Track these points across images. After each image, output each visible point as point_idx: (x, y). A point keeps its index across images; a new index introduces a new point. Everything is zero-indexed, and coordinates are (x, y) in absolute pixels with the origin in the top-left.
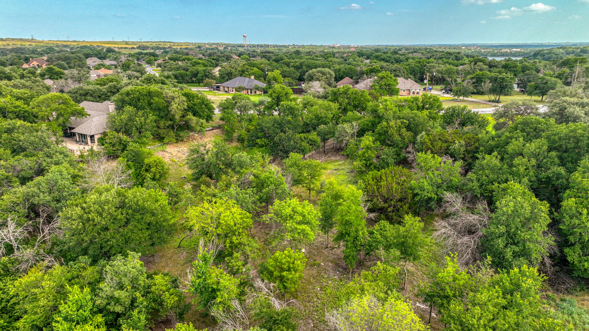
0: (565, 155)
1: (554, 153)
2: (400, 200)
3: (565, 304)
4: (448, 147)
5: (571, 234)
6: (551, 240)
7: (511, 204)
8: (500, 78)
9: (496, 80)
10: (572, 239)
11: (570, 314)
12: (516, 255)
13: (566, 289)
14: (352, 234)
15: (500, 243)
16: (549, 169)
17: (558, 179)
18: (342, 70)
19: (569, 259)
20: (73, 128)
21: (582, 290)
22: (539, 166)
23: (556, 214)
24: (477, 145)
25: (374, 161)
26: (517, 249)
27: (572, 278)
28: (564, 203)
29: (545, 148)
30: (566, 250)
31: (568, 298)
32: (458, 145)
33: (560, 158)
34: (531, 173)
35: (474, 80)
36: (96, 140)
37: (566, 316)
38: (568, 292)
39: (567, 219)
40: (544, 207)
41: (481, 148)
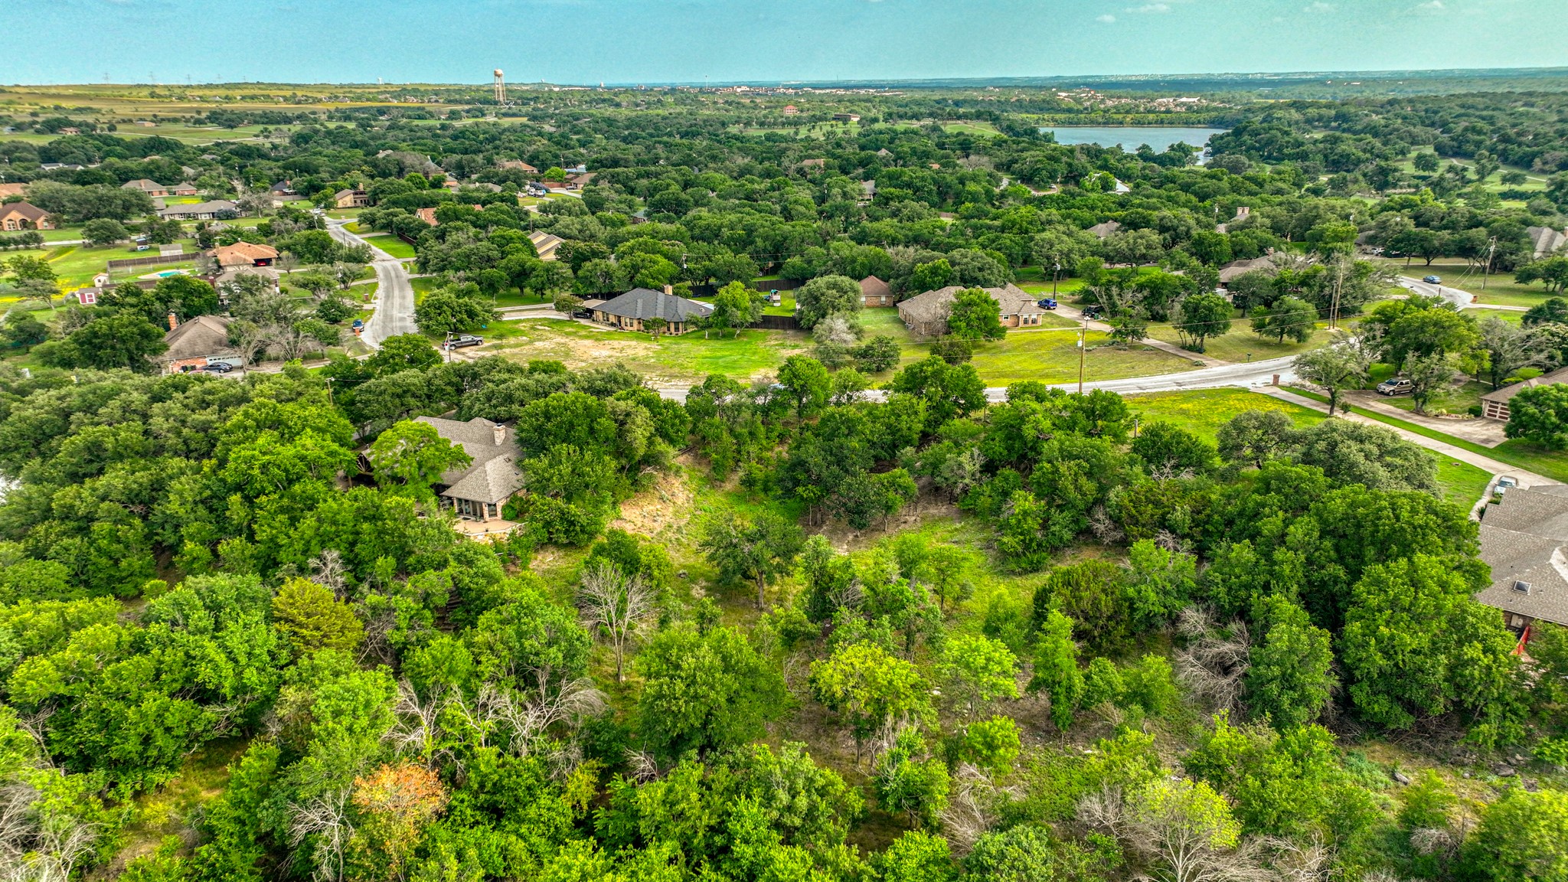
0: (1343, 543)
1: (1327, 543)
2: (1109, 618)
3: (1353, 760)
4: (1163, 516)
5: (1357, 668)
6: (1335, 681)
7: (1285, 637)
8: (1205, 307)
9: (1196, 310)
10: (1357, 673)
11: (1360, 772)
12: (1295, 703)
13: (1353, 739)
14: (1064, 683)
15: (1274, 688)
16: (1323, 567)
17: (1336, 583)
18: (860, 259)
19: (1356, 701)
20: (446, 487)
21: (1372, 737)
22: (1309, 561)
23: (1337, 641)
24: (1208, 511)
25: (1039, 535)
26: (1296, 695)
27: (1360, 724)
28: (1348, 628)
29: (1316, 534)
30: (1352, 689)
31: (1355, 750)
32: (1181, 514)
33: (1337, 548)
34: (1300, 574)
35: (1146, 293)
36: (499, 510)
37: (1355, 775)
38: (1356, 741)
39: (1351, 651)
40: (1325, 639)
41: (1216, 517)
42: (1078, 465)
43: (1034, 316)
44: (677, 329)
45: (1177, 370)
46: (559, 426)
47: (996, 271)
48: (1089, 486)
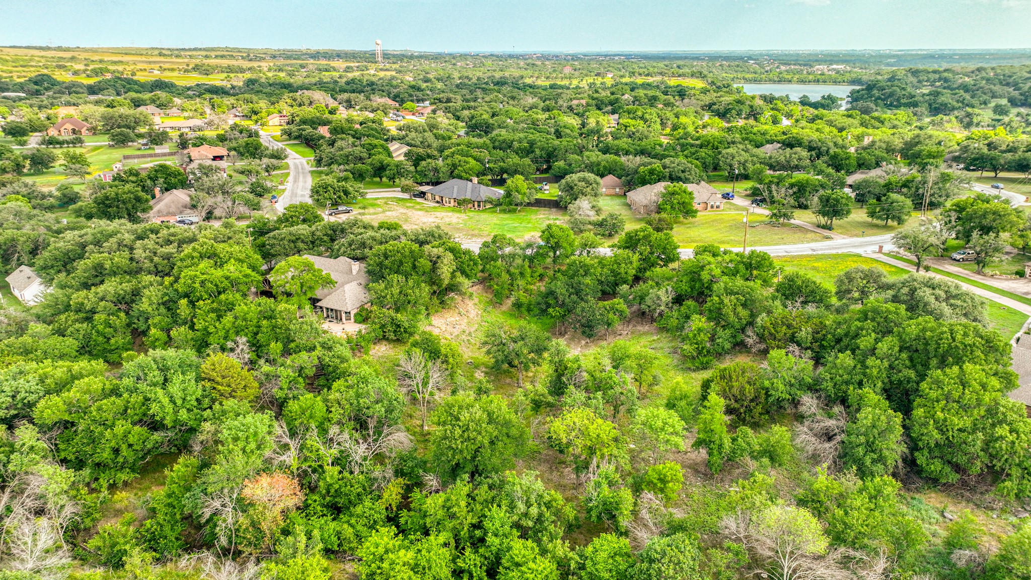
0: (916, 355)
1: (904, 355)
2: (752, 401)
3: (915, 502)
4: (793, 334)
5: (920, 440)
6: (903, 448)
7: (870, 416)
10: (920, 444)
11: (919, 511)
12: (874, 461)
13: (916, 488)
14: (717, 442)
15: (861, 451)
16: (900, 371)
17: (908, 382)
19: (918, 462)
20: (319, 300)
21: (929, 488)
22: (891, 367)
23: (907, 421)
24: (824, 332)
26: (875, 456)
27: (921, 478)
28: (914, 412)
29: (897, 349)
30: (916, 454)
31: (917, 496)
32: (805, 333)
33: (911, 359)
34: (884, 375)
36: (352, 316)
37: (916, 513)
38: (918, 490)
39: (916, 428)
40: (898, 418)
41: (829, 336)
42: (738, 299)
43: (718, 204)
44: (479, 206)
45: (813, 240)
46: (393, 263)
47: (693, 173)
48: (744, 313)
